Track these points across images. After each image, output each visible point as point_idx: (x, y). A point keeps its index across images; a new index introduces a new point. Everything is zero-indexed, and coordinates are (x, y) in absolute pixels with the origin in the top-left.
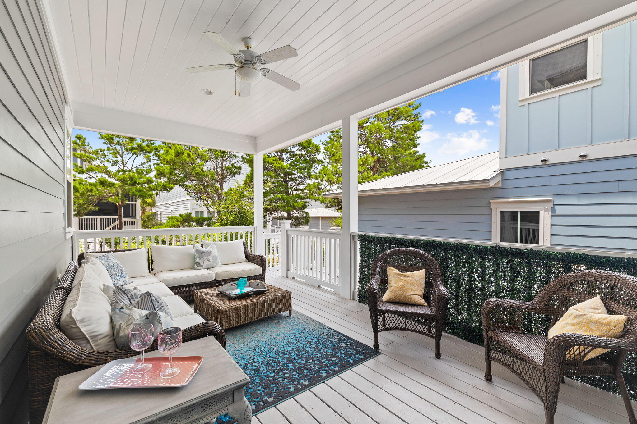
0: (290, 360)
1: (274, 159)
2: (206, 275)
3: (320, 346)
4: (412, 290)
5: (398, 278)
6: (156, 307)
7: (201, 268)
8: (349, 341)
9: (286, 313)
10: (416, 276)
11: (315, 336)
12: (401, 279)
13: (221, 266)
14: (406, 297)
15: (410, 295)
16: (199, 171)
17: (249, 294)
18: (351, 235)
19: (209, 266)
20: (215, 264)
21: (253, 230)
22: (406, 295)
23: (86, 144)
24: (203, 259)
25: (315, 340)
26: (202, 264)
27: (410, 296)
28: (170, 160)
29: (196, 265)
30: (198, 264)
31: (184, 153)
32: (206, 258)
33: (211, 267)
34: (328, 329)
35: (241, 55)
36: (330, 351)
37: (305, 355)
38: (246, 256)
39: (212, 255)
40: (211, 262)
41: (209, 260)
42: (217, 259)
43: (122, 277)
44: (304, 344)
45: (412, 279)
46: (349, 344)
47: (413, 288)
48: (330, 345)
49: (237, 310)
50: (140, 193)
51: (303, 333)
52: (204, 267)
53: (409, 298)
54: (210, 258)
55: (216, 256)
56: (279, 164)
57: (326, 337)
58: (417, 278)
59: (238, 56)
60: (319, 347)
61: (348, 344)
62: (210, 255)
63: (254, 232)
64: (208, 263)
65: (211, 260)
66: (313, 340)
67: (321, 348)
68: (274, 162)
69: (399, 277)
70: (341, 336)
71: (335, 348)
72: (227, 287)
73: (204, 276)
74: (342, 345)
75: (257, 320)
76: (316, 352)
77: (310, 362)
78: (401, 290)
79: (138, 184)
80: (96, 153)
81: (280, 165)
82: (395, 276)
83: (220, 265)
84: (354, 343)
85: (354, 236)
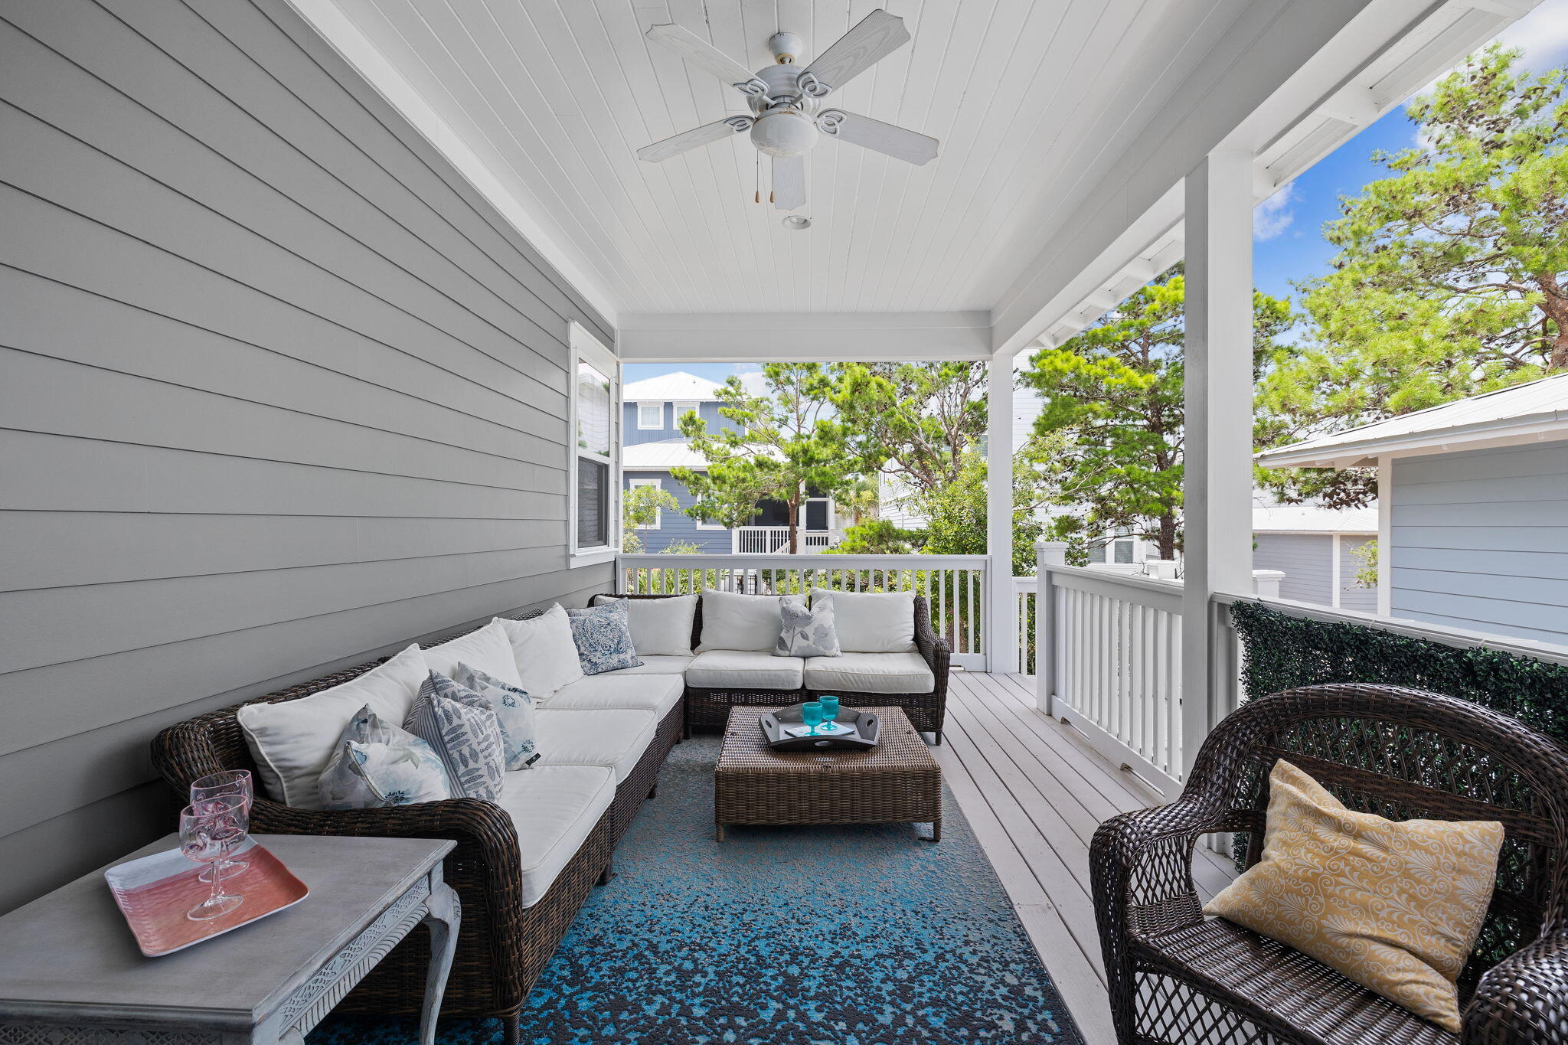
0: (791, 987)
1: (1107, 366)
2: (780, 673)
3: (925, 988)
4: (1366, 910)
5: (1301, 827)
6: (444, 732)
7: (787, 653)
8: (1039, 1017)
9: (926, 829)
10: (1414, 845)
11: (941, 943)
12: (1314, 838)
13: (839, 653)
14: (1320, 936)
15: (1350, 935)
16: (901, 420)
17: (817, 744)
18: (1211, 602)
19: (807, 652)
20: (821, 648)
21: (981, 567)
22: (1322, 927)
23: (742, 391)
24: (792, 631)
25: (929, 957)
26: (788, 643)
27: (1345, 941)
28: (843, 401)
29: (778, 646)
30: (782, 643)
31: (869, 383)
32: (798, 629)
33: (811, 654)
34: (1012, 936)
35: (755, 82)
36: (936, 1022)
37: (847, 993)
38: (917, 639)
39: (815, 624)
40: (810, 642)
41: (805, 637)
42: (826, 635)
43: (618, 651)
44: (881, 956)
45: (1382, 855)
46: (1034, 1028)
47: (1375, 901)
48: (960, 998)
49: (778, 781)
50: (823, 478)
51: (917, 913)
52: (793, 653)
53: (1337, 947)
54: (809, 630)
55: (825, 628)
56: (1121, 376)
57: (974, 960)
58: (1416, 859)
59: (749, 85)
60: (916, 985)
61: (1027, 1029)
62: (808, 624)
63: (986, 571)
64: (804, 643)
65: (811, 637)
66: (924, 951)
67: (921, 994)
68: (1106, 372)
69: (1309, 823)
70: (1033, 981)
71: (966, 1019)
72: (796, 713)
73: (775, 675)
74: (1001, 1018)
75: (836, 825)
76: (888, 999)
77: (831, 1029)
78: (1299, 893)
79: (818, 462)
80: (757, 404)
81: (1123, 381)
82: (1294, 813)
83: (836, 650)
84: (1054, 1035)
85: (1222, 606)
